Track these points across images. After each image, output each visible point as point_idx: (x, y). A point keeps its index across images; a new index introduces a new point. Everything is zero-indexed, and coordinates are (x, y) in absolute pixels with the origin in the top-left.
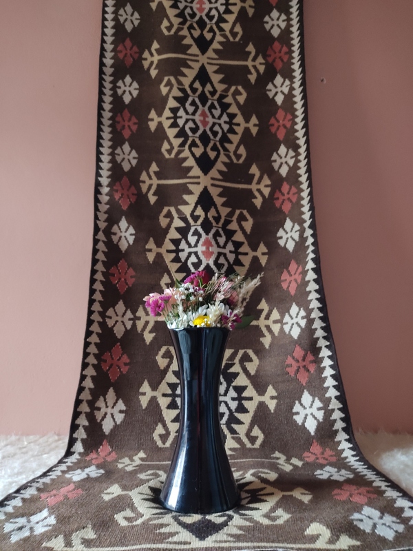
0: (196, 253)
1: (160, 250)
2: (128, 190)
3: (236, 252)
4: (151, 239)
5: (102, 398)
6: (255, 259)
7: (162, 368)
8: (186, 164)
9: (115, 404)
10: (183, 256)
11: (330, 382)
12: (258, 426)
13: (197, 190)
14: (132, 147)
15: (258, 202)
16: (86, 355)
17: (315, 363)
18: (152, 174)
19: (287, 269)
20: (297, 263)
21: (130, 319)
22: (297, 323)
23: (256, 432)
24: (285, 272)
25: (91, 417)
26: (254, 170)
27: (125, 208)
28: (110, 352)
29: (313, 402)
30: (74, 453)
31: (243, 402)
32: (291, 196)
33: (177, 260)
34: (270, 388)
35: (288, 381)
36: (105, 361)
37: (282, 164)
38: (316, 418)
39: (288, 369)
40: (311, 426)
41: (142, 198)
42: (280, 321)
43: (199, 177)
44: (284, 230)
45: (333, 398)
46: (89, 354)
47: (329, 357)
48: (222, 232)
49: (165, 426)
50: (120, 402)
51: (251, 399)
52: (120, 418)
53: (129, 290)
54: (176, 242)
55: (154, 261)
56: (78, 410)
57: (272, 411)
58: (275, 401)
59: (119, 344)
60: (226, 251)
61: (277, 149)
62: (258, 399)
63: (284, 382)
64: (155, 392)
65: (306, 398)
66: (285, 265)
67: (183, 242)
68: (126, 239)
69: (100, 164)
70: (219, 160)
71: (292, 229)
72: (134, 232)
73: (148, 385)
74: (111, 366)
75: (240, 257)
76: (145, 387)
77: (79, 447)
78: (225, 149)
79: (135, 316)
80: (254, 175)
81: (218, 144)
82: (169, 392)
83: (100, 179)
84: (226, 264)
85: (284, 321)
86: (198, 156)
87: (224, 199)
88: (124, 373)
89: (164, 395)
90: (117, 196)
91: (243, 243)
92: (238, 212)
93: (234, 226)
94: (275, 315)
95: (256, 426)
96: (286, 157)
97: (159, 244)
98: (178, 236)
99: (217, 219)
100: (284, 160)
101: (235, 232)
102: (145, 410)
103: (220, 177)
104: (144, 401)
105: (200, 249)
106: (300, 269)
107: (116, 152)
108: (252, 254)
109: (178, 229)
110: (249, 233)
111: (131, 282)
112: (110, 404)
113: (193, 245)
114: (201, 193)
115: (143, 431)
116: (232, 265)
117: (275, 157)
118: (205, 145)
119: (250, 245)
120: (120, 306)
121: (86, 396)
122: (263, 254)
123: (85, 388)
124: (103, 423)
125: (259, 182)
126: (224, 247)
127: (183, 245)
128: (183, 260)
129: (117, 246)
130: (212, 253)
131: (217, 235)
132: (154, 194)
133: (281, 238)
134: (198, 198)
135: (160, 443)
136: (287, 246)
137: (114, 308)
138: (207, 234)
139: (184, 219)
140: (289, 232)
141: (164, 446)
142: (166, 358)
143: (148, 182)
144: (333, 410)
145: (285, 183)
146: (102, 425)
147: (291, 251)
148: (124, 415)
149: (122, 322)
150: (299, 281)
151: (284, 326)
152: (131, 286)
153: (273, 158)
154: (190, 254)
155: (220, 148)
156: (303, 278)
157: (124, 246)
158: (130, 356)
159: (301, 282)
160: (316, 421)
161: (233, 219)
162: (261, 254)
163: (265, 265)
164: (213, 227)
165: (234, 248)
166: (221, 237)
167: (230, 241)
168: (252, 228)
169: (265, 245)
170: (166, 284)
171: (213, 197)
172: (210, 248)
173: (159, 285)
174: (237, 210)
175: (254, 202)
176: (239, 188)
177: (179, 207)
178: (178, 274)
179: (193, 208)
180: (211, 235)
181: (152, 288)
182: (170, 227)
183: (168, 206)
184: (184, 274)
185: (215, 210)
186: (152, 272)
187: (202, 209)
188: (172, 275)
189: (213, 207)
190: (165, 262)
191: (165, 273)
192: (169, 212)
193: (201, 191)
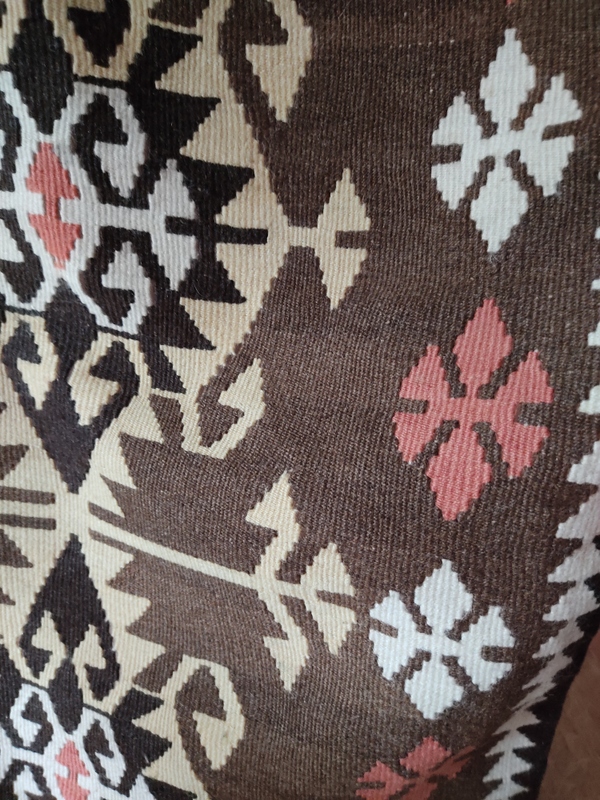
3: (205, 229)
6: (302, 268)
20: (512, 330)
44: (477, 106)
48: (122, 108)
60: (149, 220)
71: (526, 110)
75: (225, 252)
91: (245, 175)
93: (199, 72)
99: (103, 31)
108: (286, 236)
110: (281, 116)
116: (176, 296)
119: (278, 185)
122: (345, 240)
126: (139, 199)
130: (73, 230)
131: (99, 125)
133: (453, 153)
136: (477, 211)
138: (46, 127)
140: (504, 127)
147: (494, 247)
161: (197, 30)
162: (333, 237)
163: (342, 304)
164: (76, 78)
165: (192, 205)
166: (120, 138)
167: (171, 163)
168: (303, 82)
169: (361, 192)
172: (62, 201)
180: (62, 130)
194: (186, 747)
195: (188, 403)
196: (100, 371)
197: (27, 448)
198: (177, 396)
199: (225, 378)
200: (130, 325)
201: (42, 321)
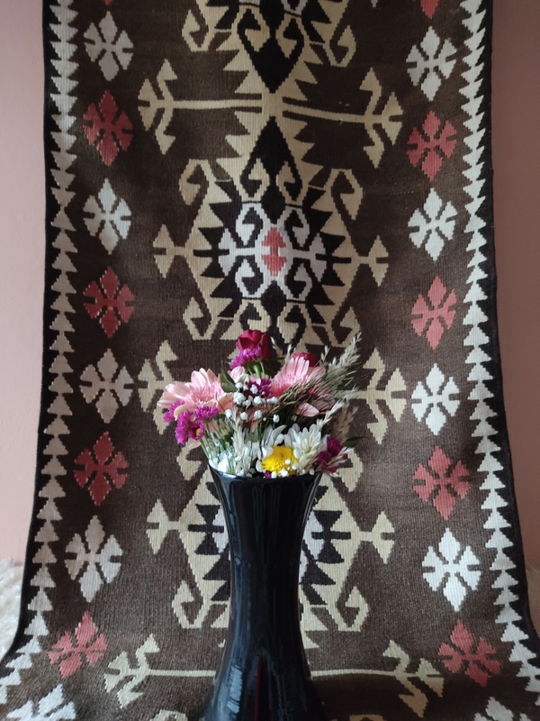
0: (251, 259)
1: (181, 251)
2: (113, 122)
3: (329, 258)
4: (164, 228)
5: (77, 537)
6: (365, 272)
7: (188, 478)
8: (232, 67)
9: (102, 546)
10: (226, 263)
11: (496, 522)
12: (359, 588)
13: (254, 125)
14: (121, 25)
15: (375, 153)
16: (42, 460)
17: (469, 481)
18: (163, 86)
19: (425, 294)
20: (446, 285)
21: (127, 386)
22: (440, 405)
23: (356, 600)
24: (421, 302)
25: (58, 572)
26: (371, 83)
27: (108, 161)
28: (92, 450)
29: (462, 552)
30: (31, 637)
31: (333, 541)
32: (441, 142)
33: (214, 271)
34: (382, 517)
35: (417, 509)
36: (81, 468)
37: (427, 70)
38: (464, 583)
39: (418, 489)
40: (455, 595)
41: (143, 138)
42: (405, 395)
43: (258, 97)
44: (423, 213)
45: (500, 551)
46: (49, 458)
47: (497, 473)
48: (302, 217)
49: (193, 586)
50: (112, 540)
51: (346, 536)
52: (111, 571)
53: (124, 328)
54: (213, 235)
55: (170, 274)
56: (35, 561)
57: (385, 562)
58: (391, 543)
59: (107, 433)
60: (309, 256)
61: (418, 39)
62: (359, 536)
63: (408, 509)
64: (175, 523)
65: (449, 543)
66: (420, 287)
67: (227, 235)
68: (115, 227)
69: (54, 62)
70: (302, 59)
71: (440, 213)
72: (128, 213)
73: (162, 509)
74: (94, 475)
75: (336, 267)
76: (158, 514)
77: (39, 627)
78: (315, 36)
79: (136, 380)
80: (370, 93)
81: (299, 21)
82: (201, 521)
83: (53, 96)
84: (309, 281)
85: (414, 396)
86: (257, 49)
87: (310, 146)
88: (119, 486)
89: (192, 528)
90: (91, 135)
91: (342, 239)
92: (335, 173)
93: (325, 203)
94: (397, 382)
95: (355, 588)
96: (436, 56)
97: (180, 238)
98: (216, 222)
99: (294, 189)
100: (431, 63)
101: (328, 215)
102: (156, 556)
103: (302, 97)
104: (156, 539)
105: (260, 251)
106: (452, 299)
107: (86, 35)
108: (358, 260)
109: (217, 208)
110: (354, 218)
111: (127, 313)
112: (94, 546)
113: (245, 243)
114: (263, 132)
115: (155, 597)
116: (320, 284)
117: (414, 55)
118: (273, 26)
119: (354, 242)
120: (108, 362)
121: (47, 535)
122: (380, 261)
123: (45, 521)
124: (82, 580)
125: (378, 111)
126: (306, 248)
127: (226, 241)
128: (226, 272)
129: (97, 240)
130: (283, 260)
131: (293, 222)
132: (168, 132)
133: (416, 229)
134: (258, 143)
135: (183, 621)
136: (427, 247)
137: (95, 365)
138: (274, 221)
139: (228, 187)
140: (433, 219)
141: (192, 626)
142: (195, 460)
143: (156, 104)
144: (498, 573)
145: (432, 114)
146: (80, 585)
147: (435, 259)
148: (119, 565)
149: (113, 391)
150: (449, 322)
151: (414, 406)
152: (126, 321)
153: (410, 59)
154: (240, 260)
155: (304, 32)
156: (459, 319)
157: (110, 241)
158: (128, 456)
159: (453, 326)
160: (464, 588)
161: (324, 189)
162: (375, 260)
163: (382, 284)
164: (286, 205)
165: (324, 249)
166: (301, 226)
167: (318, 235)
168: (360, 206)
169: (383, 243)
170: (195, 320)
171: (287, 141)
172: (279, 249)
173: (181, 321)
174: (333, 170)
175: (368, 153)
176: (340, 121)
177: (219, 161)
178: (216, 300)
179: (246, 164)
180: (281, 223)
181: (168, 327)
182: (201, 203)
183: (196, 159)
184: (229, 301)
185: (289, 169)
186: (167, 296)
187: (265, 167)
188: (206, 301)
189: (286, 163)
190: (192, 275)
191: (193, 298)
192: (199, 171)
193: (262, 128)
194: (336, 486)
195: (328, 327)
196: (289, 319)
198: (323, 325)
199: (340, 316)
200: (302, 297)
201: (260, 301)
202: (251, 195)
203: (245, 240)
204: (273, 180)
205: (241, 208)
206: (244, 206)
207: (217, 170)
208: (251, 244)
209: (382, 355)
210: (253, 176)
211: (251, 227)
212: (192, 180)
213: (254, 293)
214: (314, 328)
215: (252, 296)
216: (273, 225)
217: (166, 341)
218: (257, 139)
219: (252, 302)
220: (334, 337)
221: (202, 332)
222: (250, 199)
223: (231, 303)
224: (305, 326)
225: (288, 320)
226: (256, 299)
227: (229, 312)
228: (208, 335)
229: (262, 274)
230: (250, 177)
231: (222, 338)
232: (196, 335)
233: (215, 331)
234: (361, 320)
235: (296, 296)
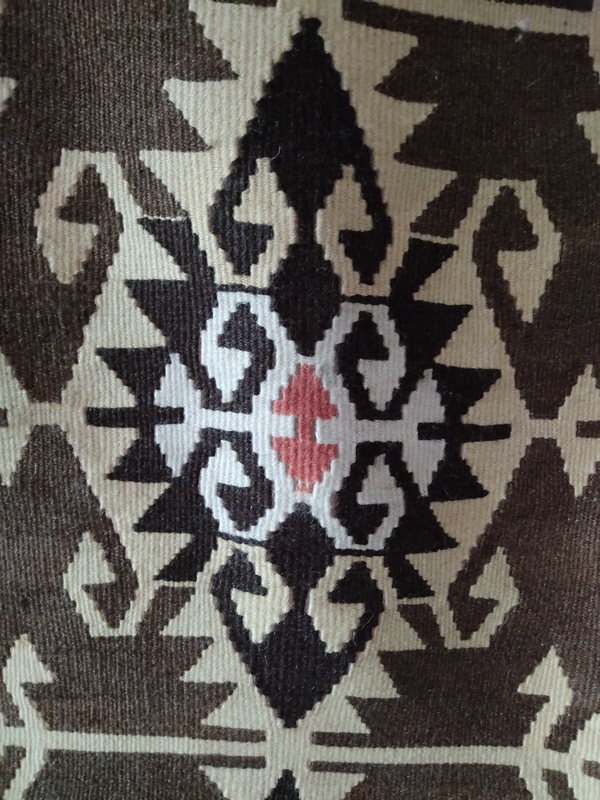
0: (242, 443)
1: (48, 414)
3: (452, 431)
6: (544, 459)
10: (175, 443)
13: (253, 46)
33: (142, 464)
48: (387, 328)
54: (137, 370)
55: (22, 475)
60: (402, 432)
67: (175, 371)
75: (470, 451)
84: (396, 499)
87: (421, 112)
91: (490, 376)
92: (488, 192)
93: (454, 281)
97: (44, 379)
98: (144, 334)
99: (365, 249)
101: (458, 313)
105: (266, 423)
108: (528, 429)
109: (145, 293)
110: (528, 318)
113: (227, 398)
114: (279, 69)
116: (426, 503)
119: (521, 382)
122: (587, 430)
126: (393, 412)
127: (174, 387)
128: (176, 465)
130: (330, 451)
131: (363, 344)
134: (261, 105)
138: (306, 348)
139: (175, 238)
154: (210, 442)
161: (453, 241)
162: (574, 428)
163: (586, 491)
164: (344, 298)
165: (443, 409)
166: (382, 354)
167: (428, 372)
168: (550, 284)
170: (95, 591)
171: (354, 102)
172: (318, 422)
173: (58, 591)
174: (483, 182)
175: (589, 134)
176: (516, 31)
177: (148, 157)
178: (150, 538)
179: (226, 173)
180: (326, 351)
181: (25, 603)
182: (104, 278)
183: (81, 147)
184: (182, 540)
185: (357, 187)
186: (18, 531)
187: (283, 185)
188: (123, 541)
189: (349, 170)
190: (82, 474)
191: (87, 535)
192: (90, 183)
193: (277, 57)
195: (439, 603)
196: (341, 594)
197: (236, 685)
198: (425, 601)
199: (471, 571)
200: (377, 541)
201: (263, 551)
202: (242, 266)
203: (227, 387)
204: (305, 224)
205: (212, 302)
206: (221, 296)
207: (143, 182)
208: (242, 403)
209: (568, 665)
210: (248, 212)
211: (242, 359)
212: (72, 211)
213: (247, 528)
214: (404, 611)
215: (244, 535)
216: (302, 359)
217: (24, 636)
218: (258, 95)
219: (243, 547)
220: (453, 625)
221: (113, 617)
222: (237, 280)
223: (190, 545)
224: (382, 609)
225: (335, 597)
226: (253, 542)
227: (184, 567)
228: (129, 626)
229: (270, 484)
230: (240, 215)
231: (164, 633)
232: (98, 626)
233: (146, 616)
234: (523, 580)
235: (361, 538)
